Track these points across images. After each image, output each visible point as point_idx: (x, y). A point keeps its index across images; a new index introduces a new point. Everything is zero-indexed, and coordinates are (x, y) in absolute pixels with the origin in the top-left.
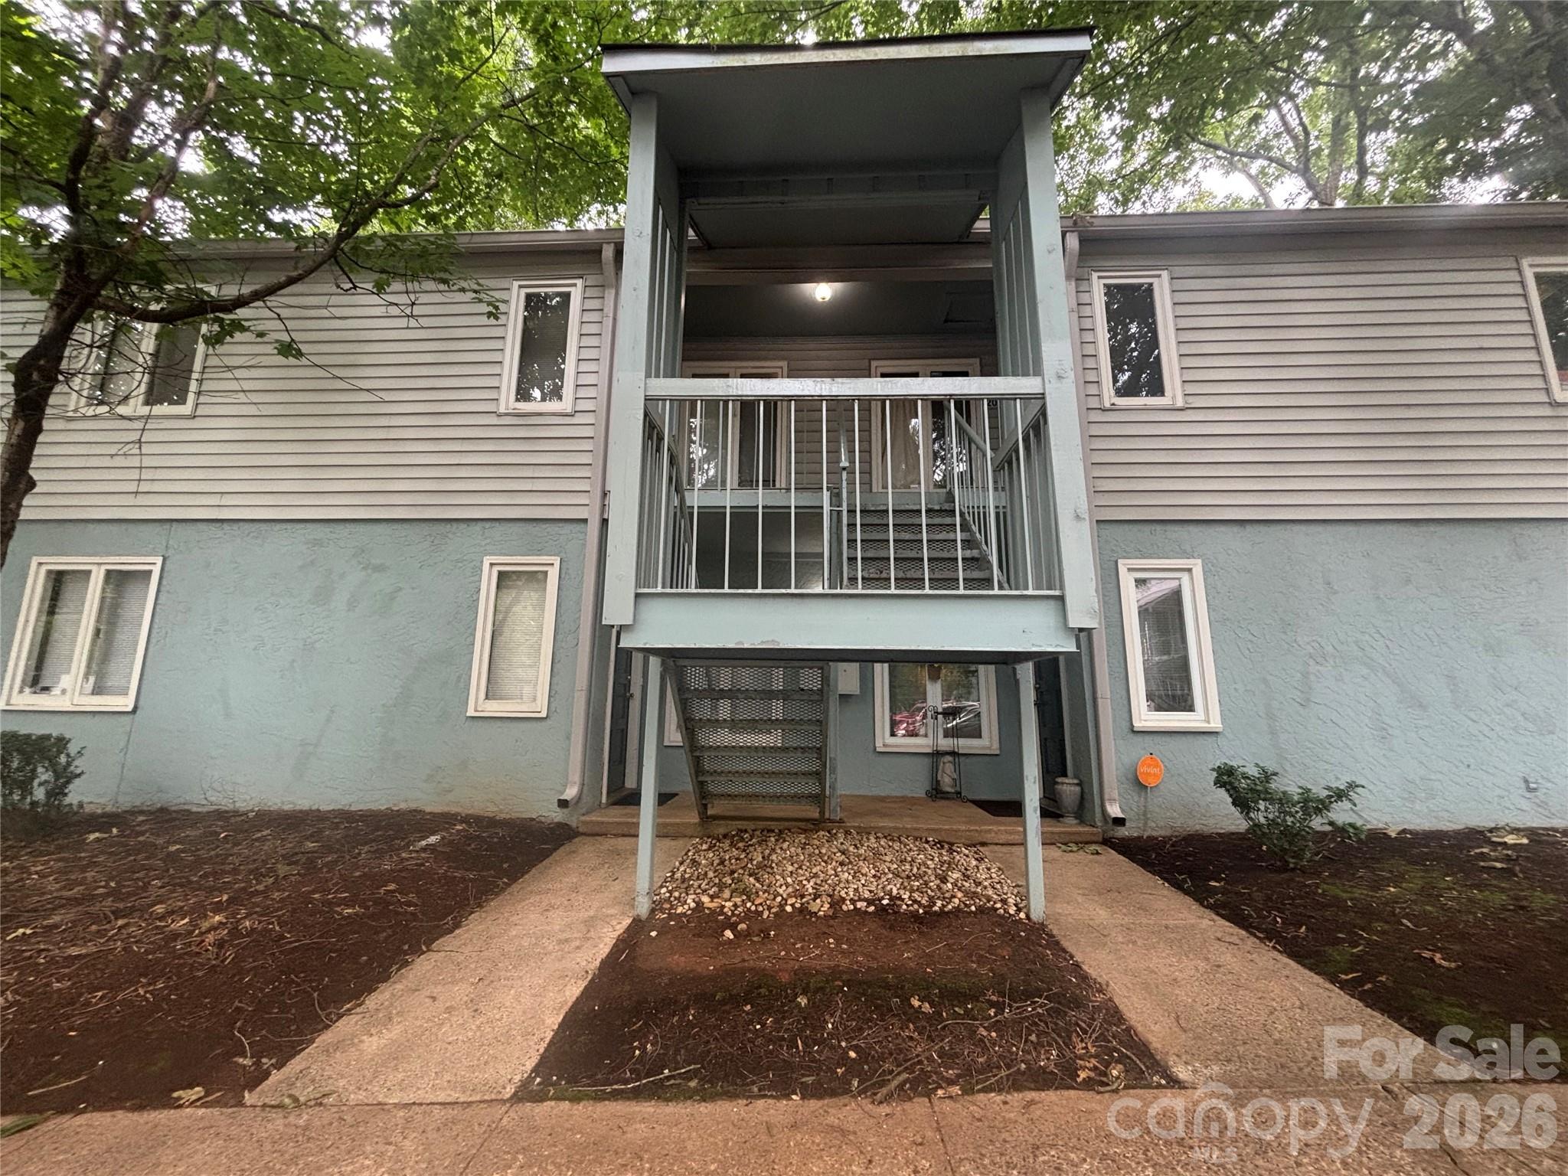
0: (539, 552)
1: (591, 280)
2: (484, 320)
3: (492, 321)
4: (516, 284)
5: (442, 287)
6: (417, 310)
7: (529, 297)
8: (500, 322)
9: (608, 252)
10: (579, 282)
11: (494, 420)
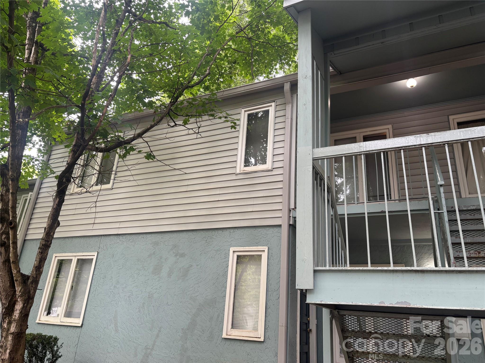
0: (257, 245)
1: (279, 102)
2: (229, 130)
3: (233, 130)
4: (243, 110)
5: (211, 118)
6: (201, 130)
7: (249, 115)
8: (237, 130)
9: (287, 87)
10: (273, 104)
11: (234, 177)
